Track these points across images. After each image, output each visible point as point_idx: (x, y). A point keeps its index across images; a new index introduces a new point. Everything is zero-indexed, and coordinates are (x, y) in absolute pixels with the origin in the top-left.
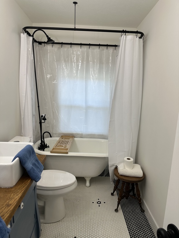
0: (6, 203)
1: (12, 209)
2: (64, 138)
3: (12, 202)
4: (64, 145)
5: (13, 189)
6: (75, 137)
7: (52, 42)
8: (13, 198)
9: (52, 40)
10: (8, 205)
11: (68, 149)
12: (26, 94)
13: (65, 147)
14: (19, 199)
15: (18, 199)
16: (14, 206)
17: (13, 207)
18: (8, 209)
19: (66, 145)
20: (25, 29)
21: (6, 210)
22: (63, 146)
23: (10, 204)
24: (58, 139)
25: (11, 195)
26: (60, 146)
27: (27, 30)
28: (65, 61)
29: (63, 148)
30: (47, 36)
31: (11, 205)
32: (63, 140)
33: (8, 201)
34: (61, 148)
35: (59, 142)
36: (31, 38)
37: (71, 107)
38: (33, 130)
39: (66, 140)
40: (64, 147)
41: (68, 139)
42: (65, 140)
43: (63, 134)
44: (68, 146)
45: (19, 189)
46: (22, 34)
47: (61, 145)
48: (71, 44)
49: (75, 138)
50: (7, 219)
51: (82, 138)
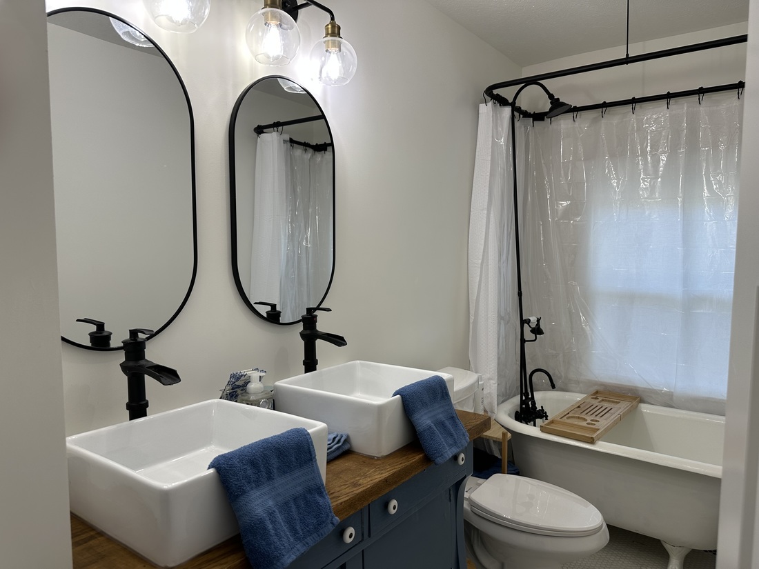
0: (353, 481)
1: (358, 492)
2: (600, 399)
3: (365, 482)
4: (589, 419)
5: (379, 462)
6: (642, 401)
7: (566, 108)
8: (370, 477)
9: (564, 104)
10: (355, 485)
11: (598, 430)
12: (483, 260)
13: (592, 424)
14: (379, 481)
15: (377, 480)
16: (365, 488)
17: (361, 490)
18: (351, 490)
19: (597, 418)
20: (489, 91)
21: (348, 490)
22: (585, 420)
23: (359, 483)
24: (579, 397)
25: (368, 471)
26: (579, 418)
27: (495, 92)
28: (612, 156)
29: (584, 424)
30: (551, 96)
31: (360, 485)
32: (596, 403)
33: (357, 479)
34: (576, 423)
35: (579, 407)
36: (507, 111)
37: (629, 299)
38: (499, 358)
39: (606, 405)
40: (589, 421)
41: (613, 402)
42: (603, 403)
43: (602, 384)
44: (603, 423)
45: (389, 465)
46: (482, 106)
47: (583, 416)
48: (634, 101)
49: (642, 405)
50: (341, 503)
51: (672, 407)
